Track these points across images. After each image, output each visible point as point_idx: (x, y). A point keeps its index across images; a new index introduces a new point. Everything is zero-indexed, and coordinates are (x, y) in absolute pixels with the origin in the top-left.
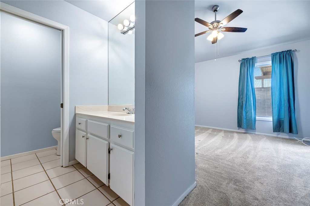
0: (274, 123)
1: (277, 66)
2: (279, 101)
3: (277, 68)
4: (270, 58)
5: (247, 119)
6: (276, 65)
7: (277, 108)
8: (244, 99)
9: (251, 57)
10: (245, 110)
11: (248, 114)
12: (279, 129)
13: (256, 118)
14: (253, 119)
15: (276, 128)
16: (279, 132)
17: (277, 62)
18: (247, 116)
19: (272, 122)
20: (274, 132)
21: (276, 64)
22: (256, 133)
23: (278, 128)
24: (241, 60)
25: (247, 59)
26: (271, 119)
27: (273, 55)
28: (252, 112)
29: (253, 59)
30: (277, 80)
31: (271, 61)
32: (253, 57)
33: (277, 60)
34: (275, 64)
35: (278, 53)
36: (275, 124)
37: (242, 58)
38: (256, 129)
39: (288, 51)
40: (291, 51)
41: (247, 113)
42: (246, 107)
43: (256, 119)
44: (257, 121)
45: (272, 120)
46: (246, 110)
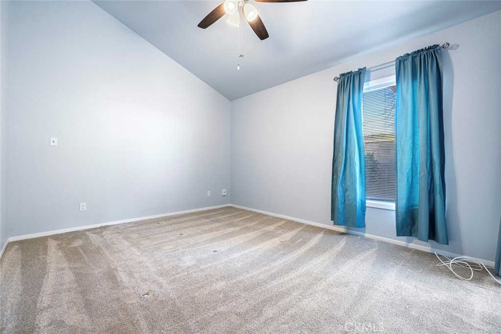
0: (399, 215)
1: (407, 86)
2: (410, 166)
3: (407, 90)
4: (393, 69)
5: (346, 203)
6: (406, 83)
7: (405, 182)
8: (341, 160)
9: (358, 70)
10: (343, 185)
11: (348, 193)
12: (411, 230)
13: (365, 203)
14: (358, 205)
15: (403, 227)
16: (411, 235)
17: (408, 76)
18: (346, 198)
19: (395, 212)
20: (398, 235)
21: (406, 80)
22: (367, 235)
23: (409, 228)
24: (339, 76)
25: (349, 73)
26: (392, 206)
27: (400, 62)
28: (355, 190)
29: (361, 73)
30: (407, 119)
31: (395, 76)
32: (361, 69)
33: (408, 72)
34: (403, 81)
35: (409, 55)
36: (400, 219)
37: (340, 74)
38: (365, 227)
39: (430, 48)
40: (438, 48)
41: (347, 190)
42: (345, 178)
43: (366, 206)
44: (367, 209)
45: (395, 209)
46: (345, 184)
